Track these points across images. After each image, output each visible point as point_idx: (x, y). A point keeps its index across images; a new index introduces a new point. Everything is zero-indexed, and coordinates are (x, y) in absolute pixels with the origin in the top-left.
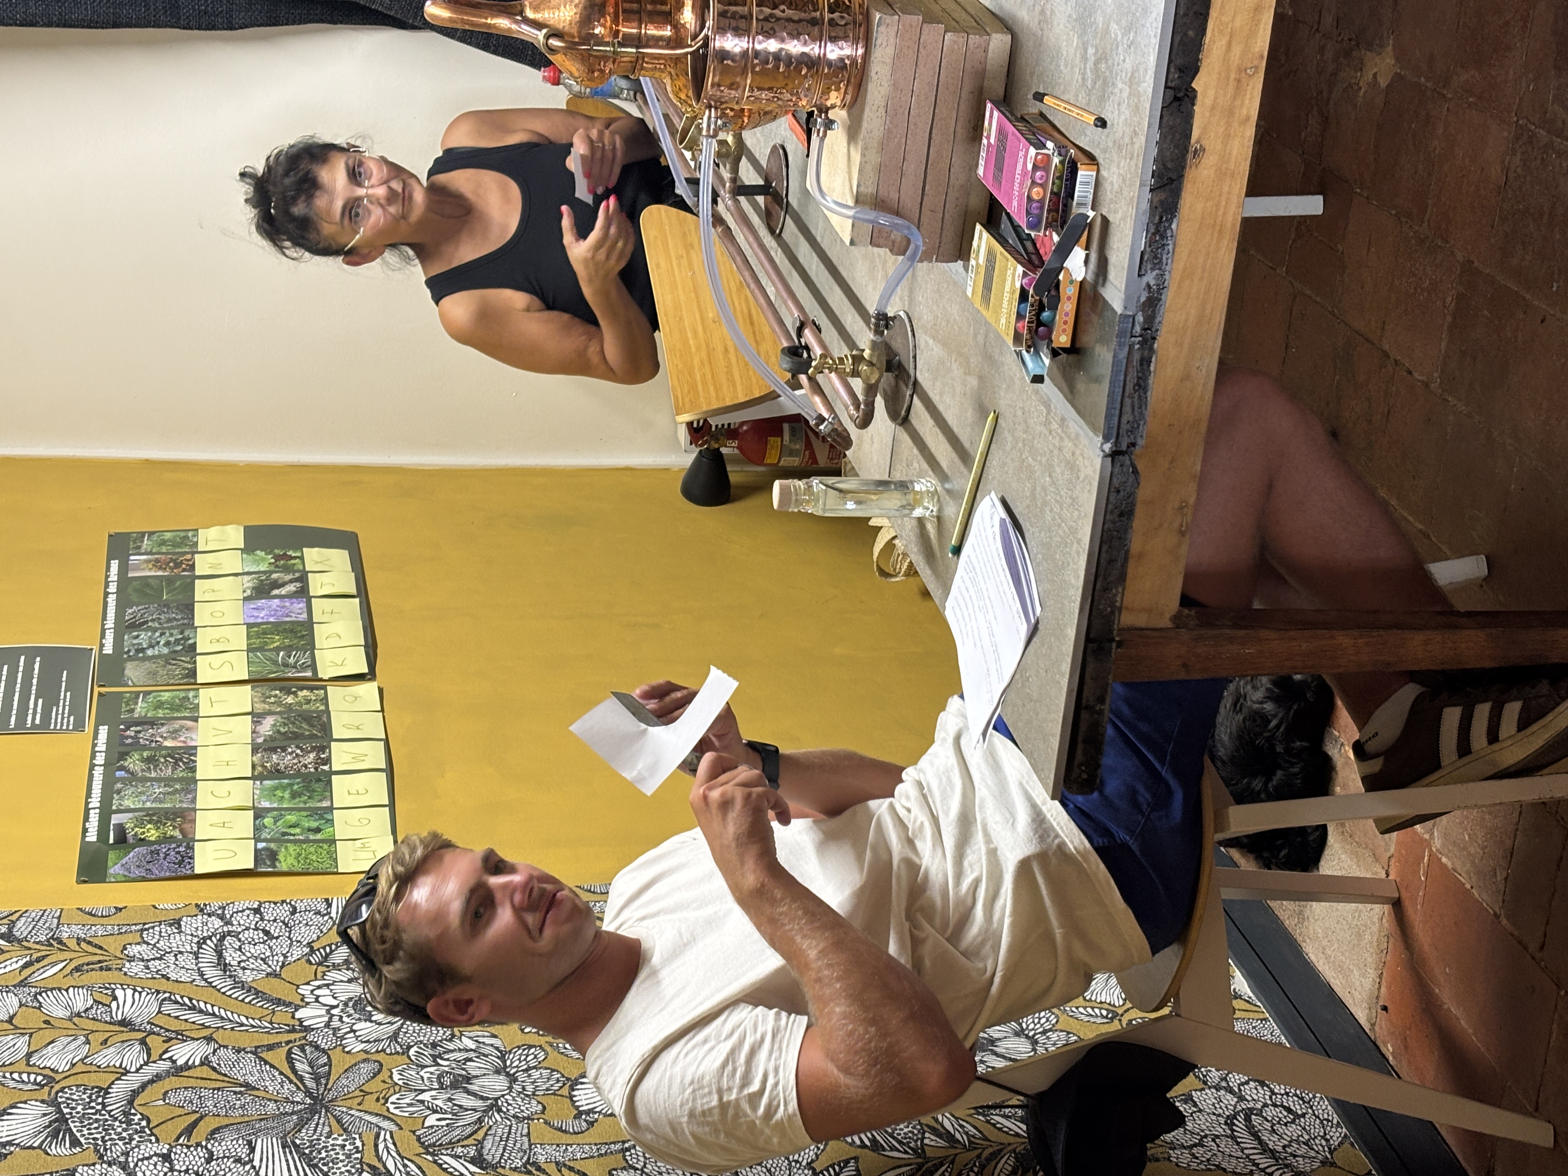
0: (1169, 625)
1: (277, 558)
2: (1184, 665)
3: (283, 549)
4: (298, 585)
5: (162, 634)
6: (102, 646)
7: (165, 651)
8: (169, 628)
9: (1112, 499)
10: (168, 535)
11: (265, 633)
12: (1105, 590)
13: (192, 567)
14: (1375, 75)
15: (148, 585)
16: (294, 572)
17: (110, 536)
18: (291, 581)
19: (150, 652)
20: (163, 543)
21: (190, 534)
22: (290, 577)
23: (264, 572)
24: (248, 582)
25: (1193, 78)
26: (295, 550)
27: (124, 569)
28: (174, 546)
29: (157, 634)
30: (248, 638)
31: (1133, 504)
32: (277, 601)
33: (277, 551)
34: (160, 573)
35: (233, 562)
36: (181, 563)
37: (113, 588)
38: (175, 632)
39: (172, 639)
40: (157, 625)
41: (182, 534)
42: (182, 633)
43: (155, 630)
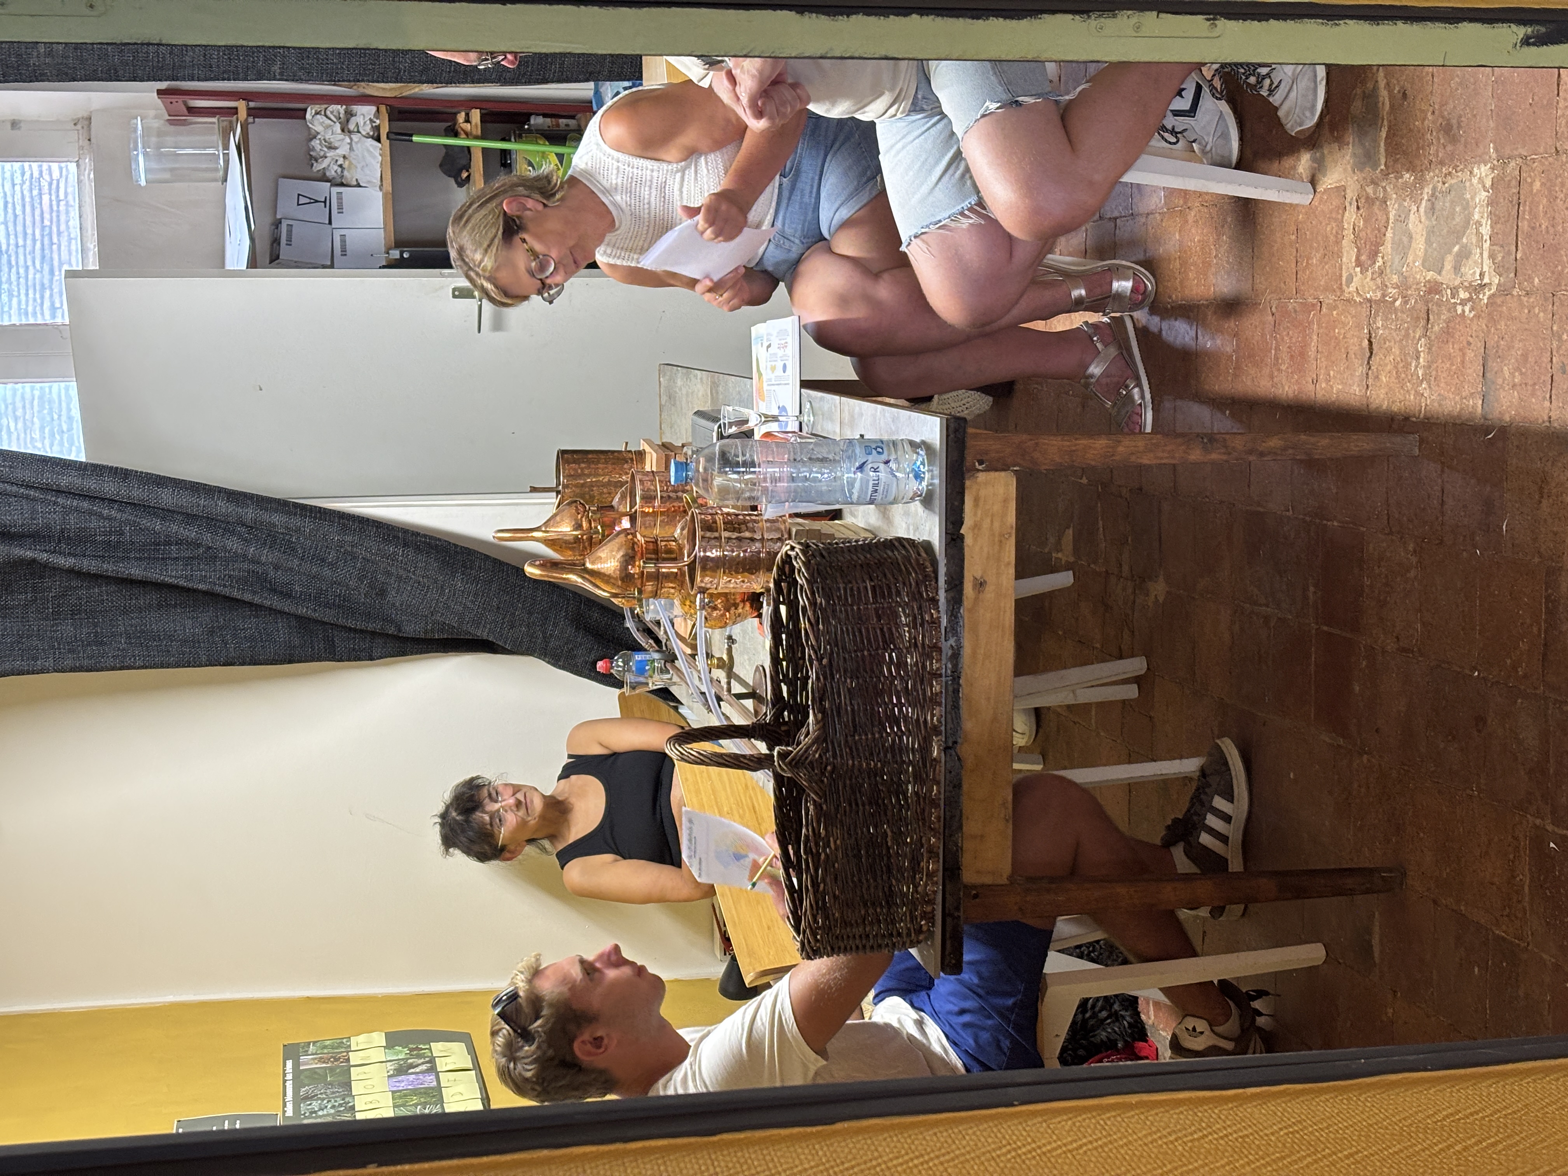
0: (1007, 882)
1: (411, 1050)
2: (1020, 909)
3: (414, 1044)
4: (429, 1065)
5: (328, 1102)
6: (284, 1112)
7: (332, 1111)
8: (333, 1098)
9: (947, 777)
10: (328, 1043)
11: (405, 1095)
12: (951, 836)
13: (348, 1060)
14: (1156, 596)
15: (316, 1073)
16: (425, 1058)
17: (285, 1046)
18: (423, 1063)
19: (320, 1113)
20: (325, 1047)
21: (344, 1041)
22: (422, 1060)
23: (402, 1059)
24: (390, 1066)
25: (961, 528)
26: (424, 1044)
27: (296, 1066)
28: (332, 1049)
29: (325, 1102)
30: (393, 1099)
31: (961, 780)
32: (413, 1076)
33: (411, 1046)
34: (324, 1065)
35: (380, 1055)
36: (340, 1058)
37: (289, 1077)
38: (338, 1099)
39: (337, 1104)
40: (324, 1096)
41: (338, 1041)
42: (343, 1099)
43: (323, 1100)
